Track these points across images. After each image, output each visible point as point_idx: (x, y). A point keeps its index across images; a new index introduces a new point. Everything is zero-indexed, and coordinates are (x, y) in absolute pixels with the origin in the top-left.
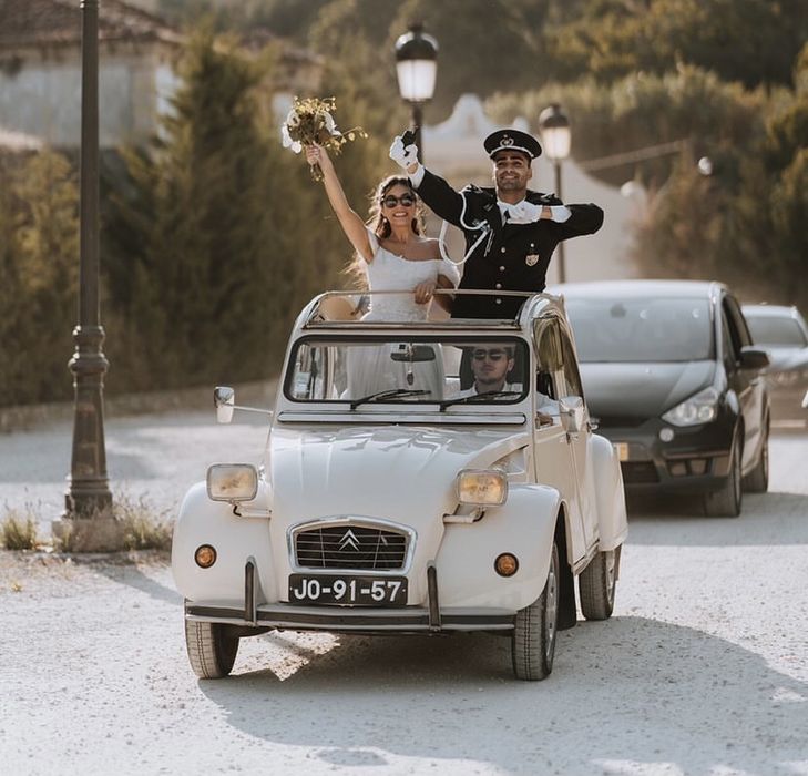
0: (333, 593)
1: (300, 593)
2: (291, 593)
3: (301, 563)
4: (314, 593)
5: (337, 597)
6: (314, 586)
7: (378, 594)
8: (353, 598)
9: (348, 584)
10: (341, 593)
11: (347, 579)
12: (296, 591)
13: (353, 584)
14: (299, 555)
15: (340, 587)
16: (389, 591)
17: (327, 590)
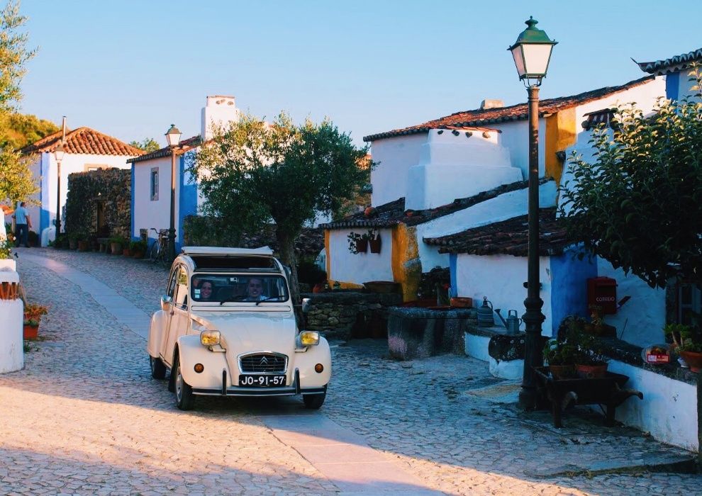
0: (259, 382)
1: (244, 382)
2: (240, 382)
3: (244, 370)
4: (250, 382)
6: (250, 379)
7: (276, 382)
8: (267, 384)
9: (265, 378)
10: (262, 382)
11: (264, 376)
12: (242, 381)
13: (267, 378)
14: (243, 367)
16: (280, 380)
17: (256, 381)
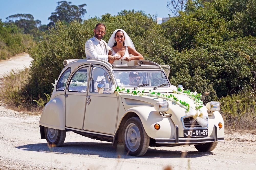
0: (196, 134)
1: (187, 134)
2: (184, 135)
3: (186, 127)
4: (191, 134)
5: (197, 135)
6: (191, 133)
7: (204, 134)
8: (200, 135)
9: (199, 131)
10: (197, 134)
12: (186, 134)
14: (185, 124)
15: (197, 132)
16: (206, 132)
17: (194, 133)
